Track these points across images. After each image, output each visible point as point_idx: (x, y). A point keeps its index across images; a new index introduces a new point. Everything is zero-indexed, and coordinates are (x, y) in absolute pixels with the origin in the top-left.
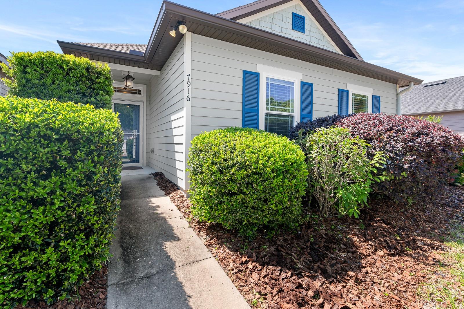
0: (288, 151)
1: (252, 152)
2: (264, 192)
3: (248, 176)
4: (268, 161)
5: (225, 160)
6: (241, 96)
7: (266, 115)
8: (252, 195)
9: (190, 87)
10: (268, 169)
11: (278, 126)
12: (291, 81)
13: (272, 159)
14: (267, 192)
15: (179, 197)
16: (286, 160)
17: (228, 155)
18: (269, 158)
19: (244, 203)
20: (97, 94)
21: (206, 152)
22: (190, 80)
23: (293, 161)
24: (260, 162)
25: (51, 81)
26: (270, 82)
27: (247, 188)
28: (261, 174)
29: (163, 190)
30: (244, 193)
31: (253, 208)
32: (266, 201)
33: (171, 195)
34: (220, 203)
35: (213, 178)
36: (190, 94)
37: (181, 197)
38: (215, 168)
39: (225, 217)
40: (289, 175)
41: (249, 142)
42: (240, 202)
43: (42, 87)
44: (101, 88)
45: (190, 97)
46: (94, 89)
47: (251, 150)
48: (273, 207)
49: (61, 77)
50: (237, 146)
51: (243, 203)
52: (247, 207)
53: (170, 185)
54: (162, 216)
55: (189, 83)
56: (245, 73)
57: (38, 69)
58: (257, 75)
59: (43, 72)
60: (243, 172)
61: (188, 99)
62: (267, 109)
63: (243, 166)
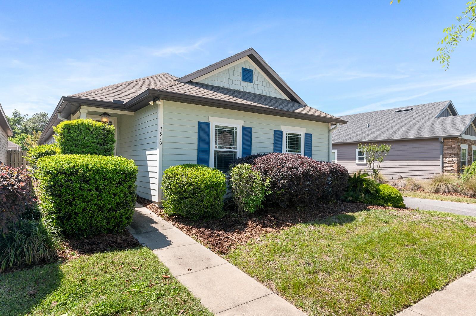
0: (214, 178)
1: (196, 178)
2: (201, 197)
3: (193, 189)
4: (203, 182)
5: (182, 182)
6: (197, 140)
7: (215, 151)
8: (195, 198)
9: (162, 136)
10: (202, 186)
12: (235, 127)
13: (205, 181)
14: (202, 197)
15: (154, 207)
16: (212, 182)
17: (184, 180)
18: (204, 181)
19: (191, 203)
20: (108, 144)
21: (173, 178)
22: (162, 131)
23: (216, 182)
24: (199, 182)
25: (83, 137)
26: (218, 129)
27: (193, 195)
28: (199, 188)
29: (141, 204)
30: (192, 198)
31: (196, 205)
32: (202, 201)
33: (147, 207)
34: (180, 203)
35: (176, 191)
36: (162, 140)
37: (155, 207)
38: (177, 185)
39: (182, 210)
40: (213, 189)
41: (195, 173)
42: (190, 202)
43: (79, 141)
44: (110, 140)
45: (162, 142)
46: (106, 141)
47: (195, 177)
48: (205, 204)
49: (88, 135)
50: (189, 175)
51: (191, 202)
52: (193, 205)
53: (145, 201)
54: (145, 215)
55: (161, 133)
56: (200, 123)
57: (77, 131)
58: (208, 124)
59: (79, 132)
60: (191, 187)
61: (161, 143)
62: (216, 147)
63: (191, 185)
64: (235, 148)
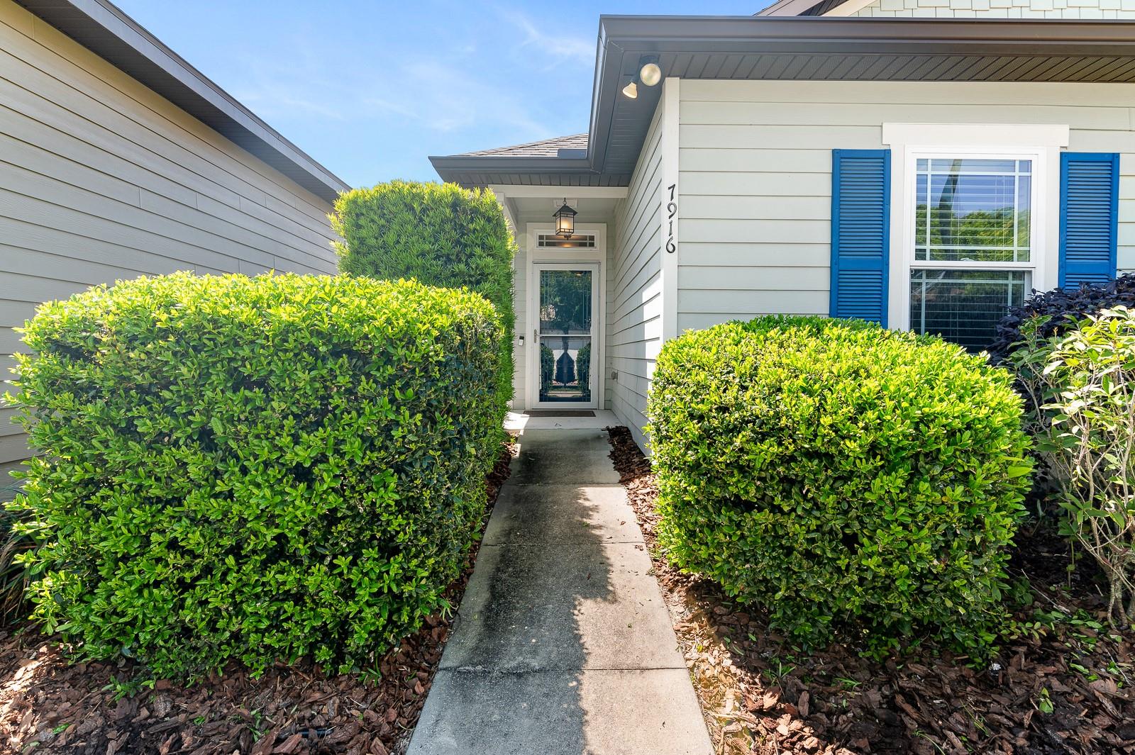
0: (940, 390)
1: (804, 391)
2: (846, 512)
3: (788, 460)
4: (854, 420)
5: (723, 409)
6: (826, 226)
7: (916, 273)
8: (800, 517)
9: (675, 218)
10: (851, 444)
11: (963, 308)
12: (1018, 158)
13: (871, 415)
14: (853, 513)
16: (926, 420)
17: (729, 397)
18: (861, 409)
19: (777, 537)
20: (471, 255)
21: (679, 384)
22: (675, 201)
23: (957, 424)
24: (826, 420)
25: (395, 238)
26: (930, 172)
27: (787, 495)
28: (830, 457)
29: (619, 470)
30: (776, 509)
31: (809, 555)
32: (851, 542)
33: (631, 485)
34: (712, 526)
35: (691, 457)
36: (675, 234)
37: (653, 493)
38: (693, 428)
39: (726, 567)
40: (937, 470)
41: (802, 360)
42: (766, 531)
43: (382, 250)
44: (478, 242)
45: (675, 242)
46: (466, 246)
47: (800, 382)
48: (871, 563)
49: (410, 228)
50: (762, 371)
51: (775, 536)
52: (789, 551)
53: (636, 460)
54: (597, 532)
55: (672, 207)
56: (840, 157)
57: (376, 218)
58: (882, 158)
59: (382, 222)
60: (769, 449)
61: (671, 248)
62: (920, 255)
63: (768, 430)
64: (1025, 256)
